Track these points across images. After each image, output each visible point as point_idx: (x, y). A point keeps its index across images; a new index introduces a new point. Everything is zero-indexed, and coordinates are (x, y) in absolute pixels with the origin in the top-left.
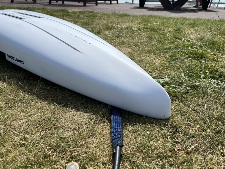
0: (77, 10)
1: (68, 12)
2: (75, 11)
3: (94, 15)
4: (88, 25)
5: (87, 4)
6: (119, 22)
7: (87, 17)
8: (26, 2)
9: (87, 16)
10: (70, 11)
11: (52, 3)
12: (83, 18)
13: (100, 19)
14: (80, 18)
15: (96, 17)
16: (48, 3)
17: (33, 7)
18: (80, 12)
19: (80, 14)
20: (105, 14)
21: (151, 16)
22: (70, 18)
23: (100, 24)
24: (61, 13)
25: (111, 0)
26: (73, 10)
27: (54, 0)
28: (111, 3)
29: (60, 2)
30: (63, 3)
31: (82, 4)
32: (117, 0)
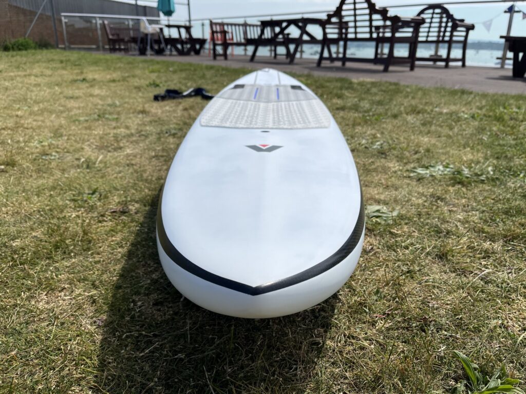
0: (368, 79)
1: (351, 83)
5: (391, 68)
10: (355, 80)
11: (322, 65)
24: (339, 84)
25: (448, 60)
26: (361, 79)
27: (326, 59)
28: (447, 66)
29: (338, 64)
30: (344, 64)
31: (381, 67)
32: (463, 59)
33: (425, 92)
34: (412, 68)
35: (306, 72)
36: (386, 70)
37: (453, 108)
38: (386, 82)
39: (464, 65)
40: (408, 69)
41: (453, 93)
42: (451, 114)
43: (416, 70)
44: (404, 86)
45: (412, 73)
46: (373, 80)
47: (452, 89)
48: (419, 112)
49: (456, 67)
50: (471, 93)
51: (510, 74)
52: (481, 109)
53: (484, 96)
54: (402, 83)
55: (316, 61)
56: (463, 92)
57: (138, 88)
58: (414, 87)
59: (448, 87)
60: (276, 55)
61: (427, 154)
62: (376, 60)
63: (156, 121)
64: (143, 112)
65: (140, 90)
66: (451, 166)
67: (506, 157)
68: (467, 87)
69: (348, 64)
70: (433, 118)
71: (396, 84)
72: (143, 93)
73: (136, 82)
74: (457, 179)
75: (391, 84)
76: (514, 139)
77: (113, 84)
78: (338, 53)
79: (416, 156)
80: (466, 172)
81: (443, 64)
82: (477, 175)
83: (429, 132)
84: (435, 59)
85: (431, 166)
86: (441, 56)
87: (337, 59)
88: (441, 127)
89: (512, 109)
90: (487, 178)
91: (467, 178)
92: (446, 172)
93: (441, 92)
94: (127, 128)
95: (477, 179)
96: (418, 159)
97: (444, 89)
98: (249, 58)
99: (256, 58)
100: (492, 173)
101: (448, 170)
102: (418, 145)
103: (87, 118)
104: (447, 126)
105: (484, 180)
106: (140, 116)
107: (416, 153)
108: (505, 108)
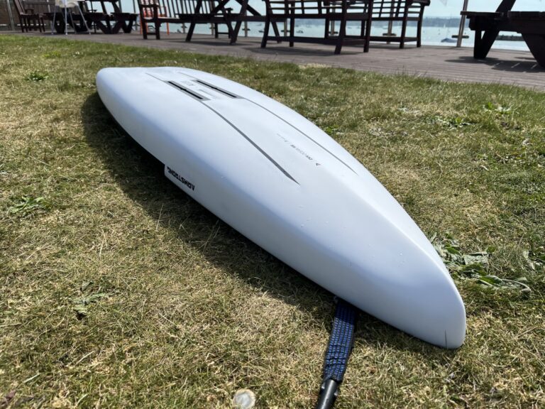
0: (318, 64)
1: (298, 70)
2: (313, 68)
3: (353, 78)
4: (335, 104)
5: (344, 49)
6: (407, 101)
7: (335, 84)
8: (214, 41)
9: (337, 82)
10: (302, 67)
11: (267, 46)
12: (327, 87)
13: (364, 91)
14: (321, 86)
15: (358, 83)
16: (260, 45)
17: (227, 56)
18: (323, 70)
19: (321, 77)
20: (379, 78)
21: (496, 88)
22: (298, 84)
23: (361, 103)
24: (282, 73)
25: (402, 39)
26: (310, 65)
27: (272, 38)
28: (402, 47)
29: (286, 44)
30: (291, 45)
31: (333, 48)
32: (418, 39)
34: (366, 51)
36: (338, 52)
37: (426, 108)
38: (339, 69)
39: (419, 45)
40: (362, 50)
42: (423, 118)
44: (360, 73)
45: (366, 56)
46: (324, 66)
47: (416, 78)
48: (384, 118)
49: (410, 48)
51: (471, 54)
55: (261, 41)
59: (410, 75)
60: (217, 33)
62: (327, 40)
69: (297, 45)
71: (351, 72)
78: (285, 31)
81: (397, 43)
84: (389, 38)
87: (285, 39)
98: (185, 37)
99: (193, 37)
108: (488, 106)
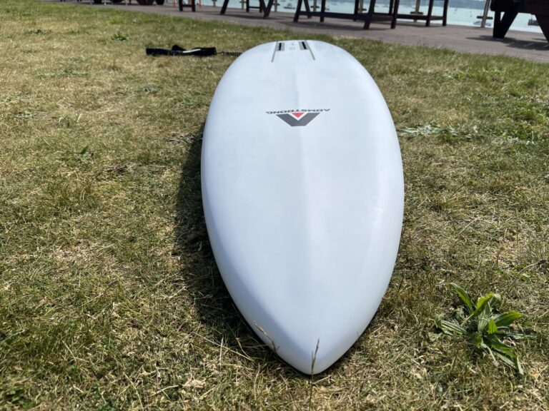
0: (350, 37)
2: (345, 39)
3: (381, 48)
5: (372, 25)
7: (366, 52)
10: (336, 38)
11: (299, 20)
15: (385, 51)
16: (292, 20)
18: (355, 41)
23: (387, 64)
25: (429, 18)
26: (343, 37)
27: (303, 13)
28: (428, 25)
29: (316, 19)
30: (322, 20)
31: (362, 24)
32: (444, 18)
33: (409, 51)
34: (393, 26)
35: (284, 27)
36: (366, 27)
37: (438, 68)
38: (369, 40)
39: (444, 24)
40: (389, 26)
41: (435, 53)
42: (435, 74)
43: (397, 27)
44: (387, 44)
45: (393, 31)
46: (356, 38)
47: (435, 49)
48: (404, 72)
49: (436, 26)
50: (453, 53)
51: (491, 34)
52: (463, 69)
53: (466, 56)
54: (385, 42)
55: (293, 16)
56: (446, 52)
57: (103, 41)
58: (396, 46)
59: (430, 46)
60: (248, 7)
61: (414, 114)
62: (357, 16)
63: (130, 79)
64: (114, 68)
65: (105, 44)
66: (439, 126)
67: (489, 116)
68: (450, 47)
69: (327, 20)
70: (418, 78)
71: (379, 43)
72: (109, 47)
73: (99, 35)
74: (445, 138)
75: (374, 42)
76: (496, 100)
77: (72, 37)
78: (315, 7)
79: (404, 116)
80: (452, 131)
81: (424, 22)
82: (463, 134)
83: (415, 93)
84: (416, 16)
85: (419, 125)
86: (422, 13)
87: (315, 14)
88: (427, 87)
89: (494, 70)
90: (473, 137)
91: (454, 136)
92: (433, 131)
93: (424, 52)
94: (100, 85)
95: (464, 138)
96: (407, 119)
97: (426, 48)
98: (220, 10)
99: (227, 10)
100: (477, 132)
101: (436, 129)
102: (406, 105)
103: (53, 74)
104: (432, 86)
105: (469, 139)
106: (112, 72)
107: (404, 113)
108: (487, 69)
